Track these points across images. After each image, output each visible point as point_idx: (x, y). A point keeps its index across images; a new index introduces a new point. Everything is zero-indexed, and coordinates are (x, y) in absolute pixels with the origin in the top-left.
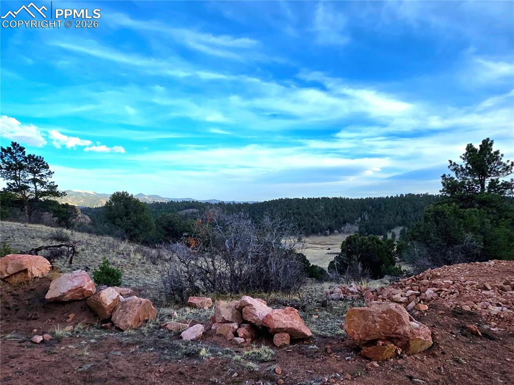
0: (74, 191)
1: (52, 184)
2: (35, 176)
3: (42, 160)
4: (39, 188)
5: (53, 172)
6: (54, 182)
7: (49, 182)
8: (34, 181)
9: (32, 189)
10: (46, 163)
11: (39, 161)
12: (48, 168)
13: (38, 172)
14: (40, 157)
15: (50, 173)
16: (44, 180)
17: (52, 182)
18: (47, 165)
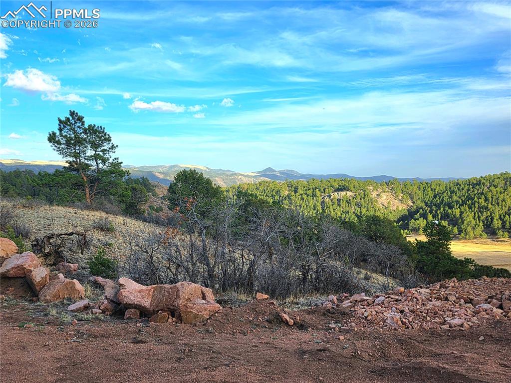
0: (181, 166)
1: (116, 161)
2: (96, 151)
3: (104, 131)
4: (101, 166)
5: (117, 146)
6: (118, 158)
7: (113, 158)
8: (96, 157)
9: (94, 167)
10: (108, 135)
11: (100, 132)
12: (110, 140)
13: (100, 146)
14: (101, 127)
15: (113, 147)
16: (107, 156)
17: (115, 159)
18: (109, 137)
